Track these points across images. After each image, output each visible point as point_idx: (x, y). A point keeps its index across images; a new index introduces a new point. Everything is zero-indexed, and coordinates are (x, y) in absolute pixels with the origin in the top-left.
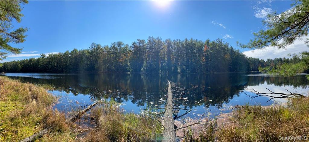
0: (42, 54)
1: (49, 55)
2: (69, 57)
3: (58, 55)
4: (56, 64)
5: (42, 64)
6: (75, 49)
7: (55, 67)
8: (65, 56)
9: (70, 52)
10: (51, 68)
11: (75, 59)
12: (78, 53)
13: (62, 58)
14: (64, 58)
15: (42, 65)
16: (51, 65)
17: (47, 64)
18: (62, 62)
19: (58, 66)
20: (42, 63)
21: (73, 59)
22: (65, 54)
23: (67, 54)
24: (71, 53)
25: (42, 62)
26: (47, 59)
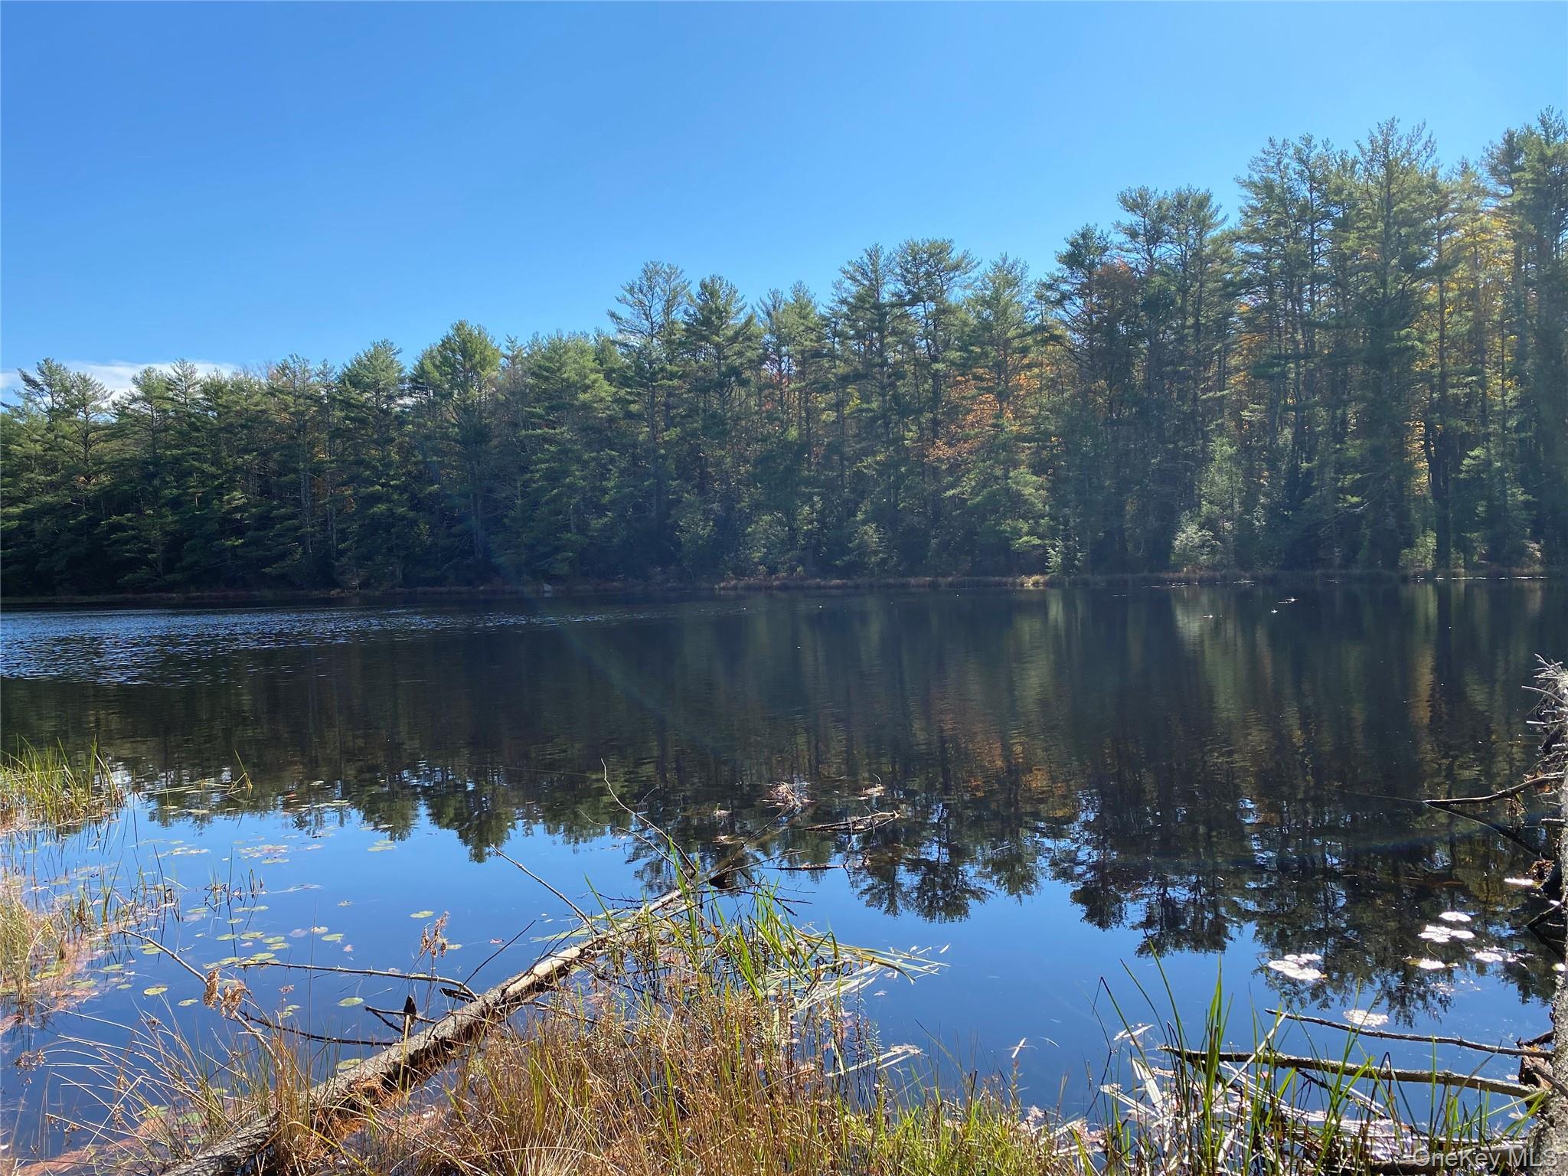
0: (50, 371)
1: (150, 390)
2: (400, 420)
3: (272, 392)
4: (238, 497)
5: (48, 498)
6: (459, 328)
7: (239, 530)
8: (347, 404)
9: (408, 363)
10: (175, 543)
11: (464, 442)
12: (490, 373)
13: (318, 426)
14: (336, 433)
15: (48, 510)
16: (175, 504)
17: (113, 501)
18: (318, 469)
19: (265, 521)
20: (53, 486)
21: (445, 437)
22: (352, 379)
23: (374, 386)
24: (419, 381)
25: (49, 467)
26: (115, 432)
